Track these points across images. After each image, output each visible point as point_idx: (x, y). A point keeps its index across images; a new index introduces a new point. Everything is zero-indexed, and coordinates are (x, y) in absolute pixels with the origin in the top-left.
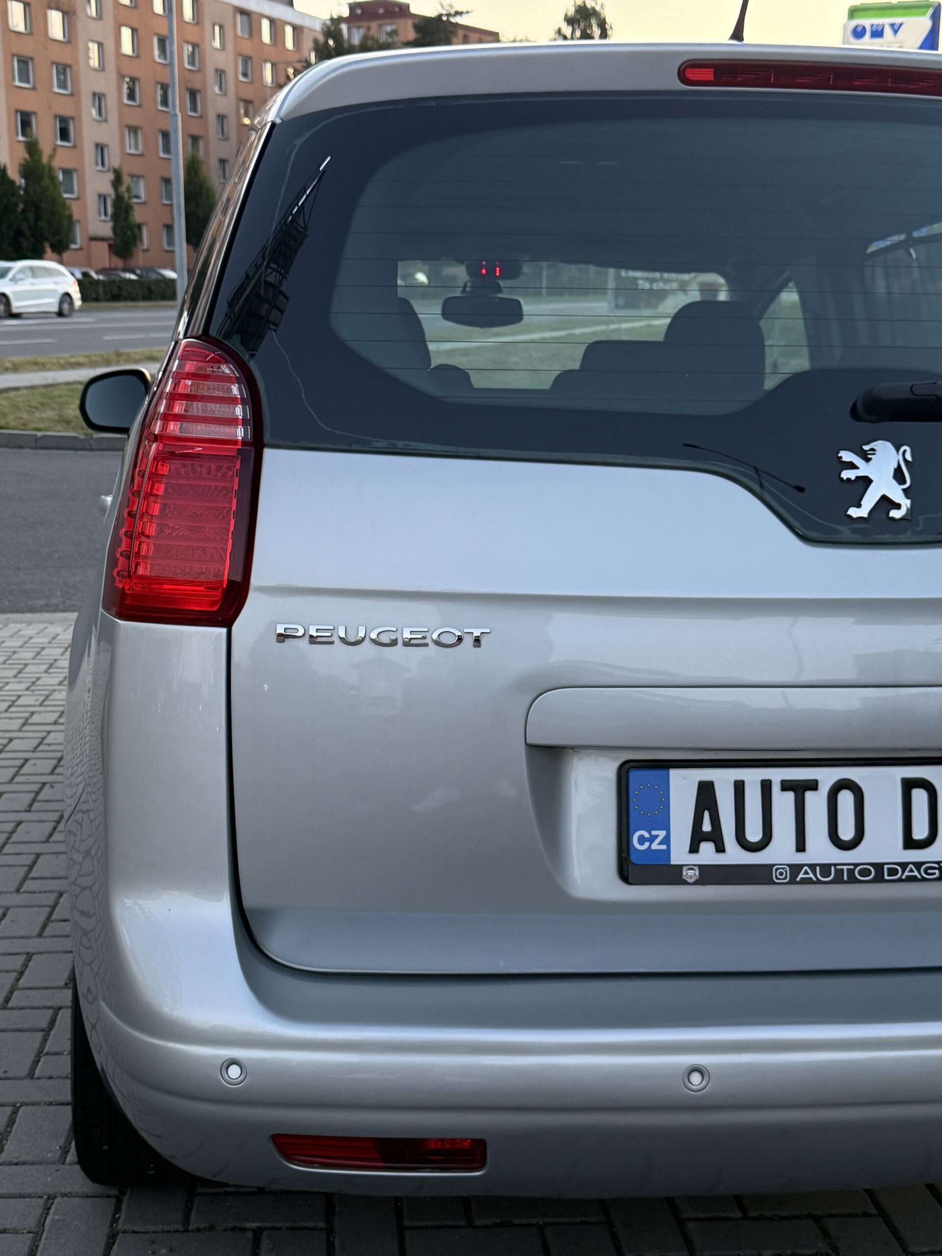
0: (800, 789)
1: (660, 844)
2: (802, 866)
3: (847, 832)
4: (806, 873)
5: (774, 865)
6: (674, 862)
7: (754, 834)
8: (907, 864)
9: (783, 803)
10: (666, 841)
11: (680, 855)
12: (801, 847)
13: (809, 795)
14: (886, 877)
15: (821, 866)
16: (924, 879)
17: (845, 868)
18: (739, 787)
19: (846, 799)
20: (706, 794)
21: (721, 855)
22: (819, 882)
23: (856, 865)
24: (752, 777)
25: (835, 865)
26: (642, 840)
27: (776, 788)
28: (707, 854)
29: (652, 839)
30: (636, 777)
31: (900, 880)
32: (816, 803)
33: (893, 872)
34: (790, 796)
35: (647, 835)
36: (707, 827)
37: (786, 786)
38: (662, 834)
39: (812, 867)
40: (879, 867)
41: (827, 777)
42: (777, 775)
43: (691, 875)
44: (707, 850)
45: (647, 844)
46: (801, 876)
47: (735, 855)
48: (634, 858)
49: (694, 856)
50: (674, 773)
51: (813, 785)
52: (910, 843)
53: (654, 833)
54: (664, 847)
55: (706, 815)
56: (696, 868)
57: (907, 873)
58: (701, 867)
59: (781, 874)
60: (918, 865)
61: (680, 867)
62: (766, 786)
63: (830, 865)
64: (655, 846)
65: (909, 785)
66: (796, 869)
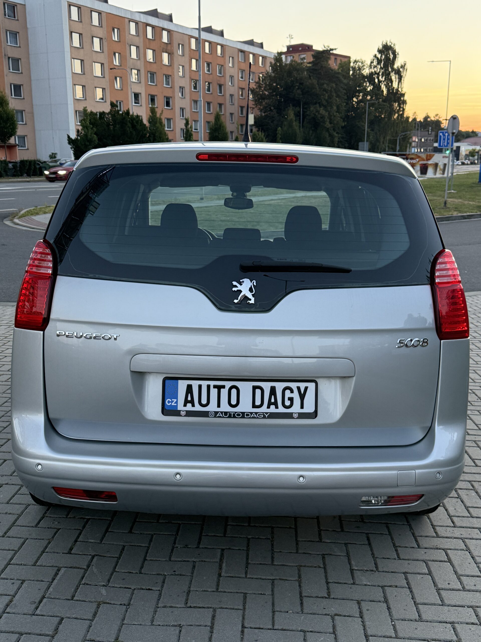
0: (219, 388)
1: (175, 403)
2: (219, 412)
3: (234, 402)
4: (220, 414)
5: (209, 411)
6: (179, 409)
7: (204, 401)
8: (252, 413)
9: (214, 392)
10: (176, 402)
11: (180, 407)
12: (219, 406)
13: (222, 390)
14: (245, 417)
15: (225, 412)
16: (257, 418)
17: (232, 413)
18: (200, 387)
19: (234, 391)
20: (189, 388)
21: (193, 408)
22: (223, 417)
23: (236, 412)
24: (204, 384)
25: (229, 412)
26: (169, 402)
27: (212, 387)
28: (189, 407)
29: (172, 402)
30: (167, 382)
31: (250, 418)
32: (224, 392)
33: (247, 415)
34: (216, 390)
35: (170, 400)
36: (189, 399)
37: (215, 387)
38: (175, 400)
39: (222, 412)
40: (243, 413)
41: (228, 384)
42: (212, 383)
43: (183, 413)
44: (189, 406)
45: (170, 403)
46: (218, 415)
47: (198, 408)
48: (166, 407)
49: (185, 407)
50: (180, 381)
51: (224, 387)
52: (254, 406)
53: (173, 400)
54: (176, 404)
55: (189, 395)
56: (185, 411)
57: (252, 416)
58: (186, 411)
59: (212, 414)
60: (256, 413)
61: (180, 411)
62: (209, 387)
63: (227, 412)
64: (173, 404)
65: (255, 388)
66: (216, 413)
